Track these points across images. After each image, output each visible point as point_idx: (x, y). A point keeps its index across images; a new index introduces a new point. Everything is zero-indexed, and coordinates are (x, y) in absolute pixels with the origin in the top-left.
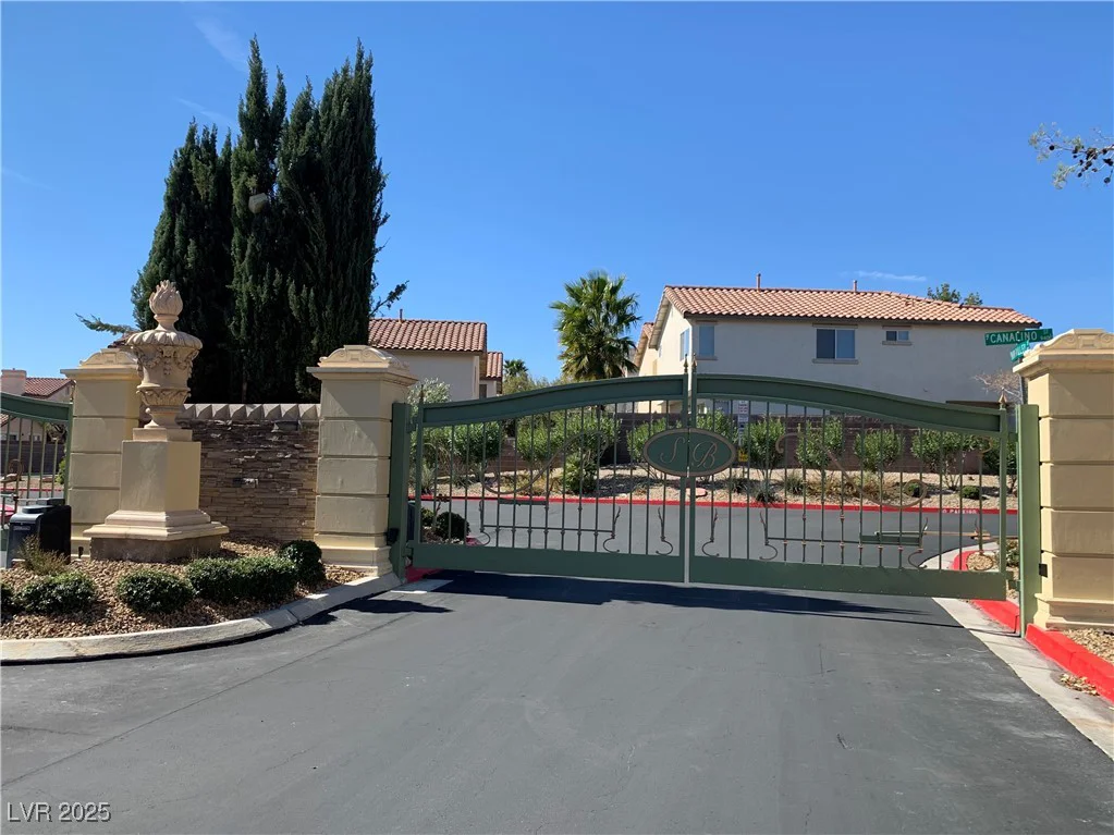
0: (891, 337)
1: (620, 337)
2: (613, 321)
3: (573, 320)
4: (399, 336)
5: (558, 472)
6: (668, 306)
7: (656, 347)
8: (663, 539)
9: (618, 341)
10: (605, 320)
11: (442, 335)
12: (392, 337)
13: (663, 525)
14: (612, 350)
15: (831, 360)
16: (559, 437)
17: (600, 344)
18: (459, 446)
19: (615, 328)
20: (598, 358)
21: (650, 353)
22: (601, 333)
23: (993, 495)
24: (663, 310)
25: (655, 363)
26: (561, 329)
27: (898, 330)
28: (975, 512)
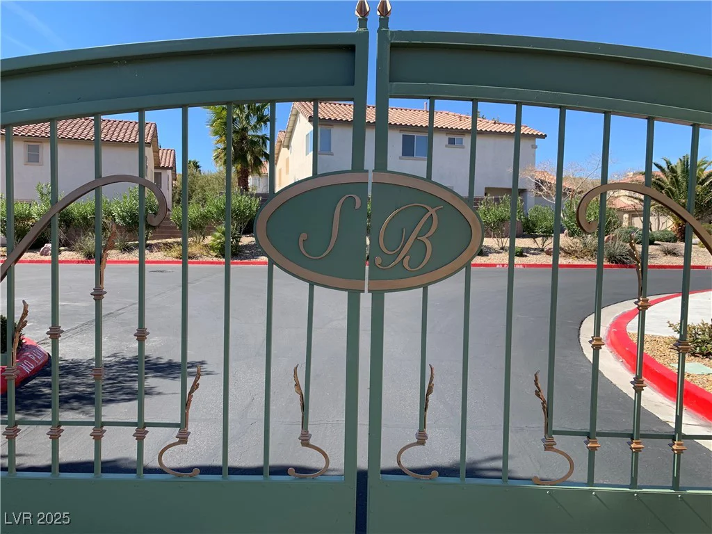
0: (452, 142)
1: (259, 134)
2: (253, 120)
3: (221, 118)
4: (81, 130)
5: (209, 240)
6: (297, 115)
7: (288, 147)
8: (305, 441)
9: (258, 136)
10: (247, 117)
11: (118, 130)
12: (74, 130)
13: (304, 407)
14: (253, 143)
15: (411, 157)
16: (209, 211)
17: (244, 138)
18: (123, 218)
19: (255, 126)
20: (242, 149)
21: (284, 150)
22: (244, 129)
23: (531, 254)
24: (293, 118)
25: (287, 160)
26: (212, 125)
27: (457, 137)
28: (522, 267)
